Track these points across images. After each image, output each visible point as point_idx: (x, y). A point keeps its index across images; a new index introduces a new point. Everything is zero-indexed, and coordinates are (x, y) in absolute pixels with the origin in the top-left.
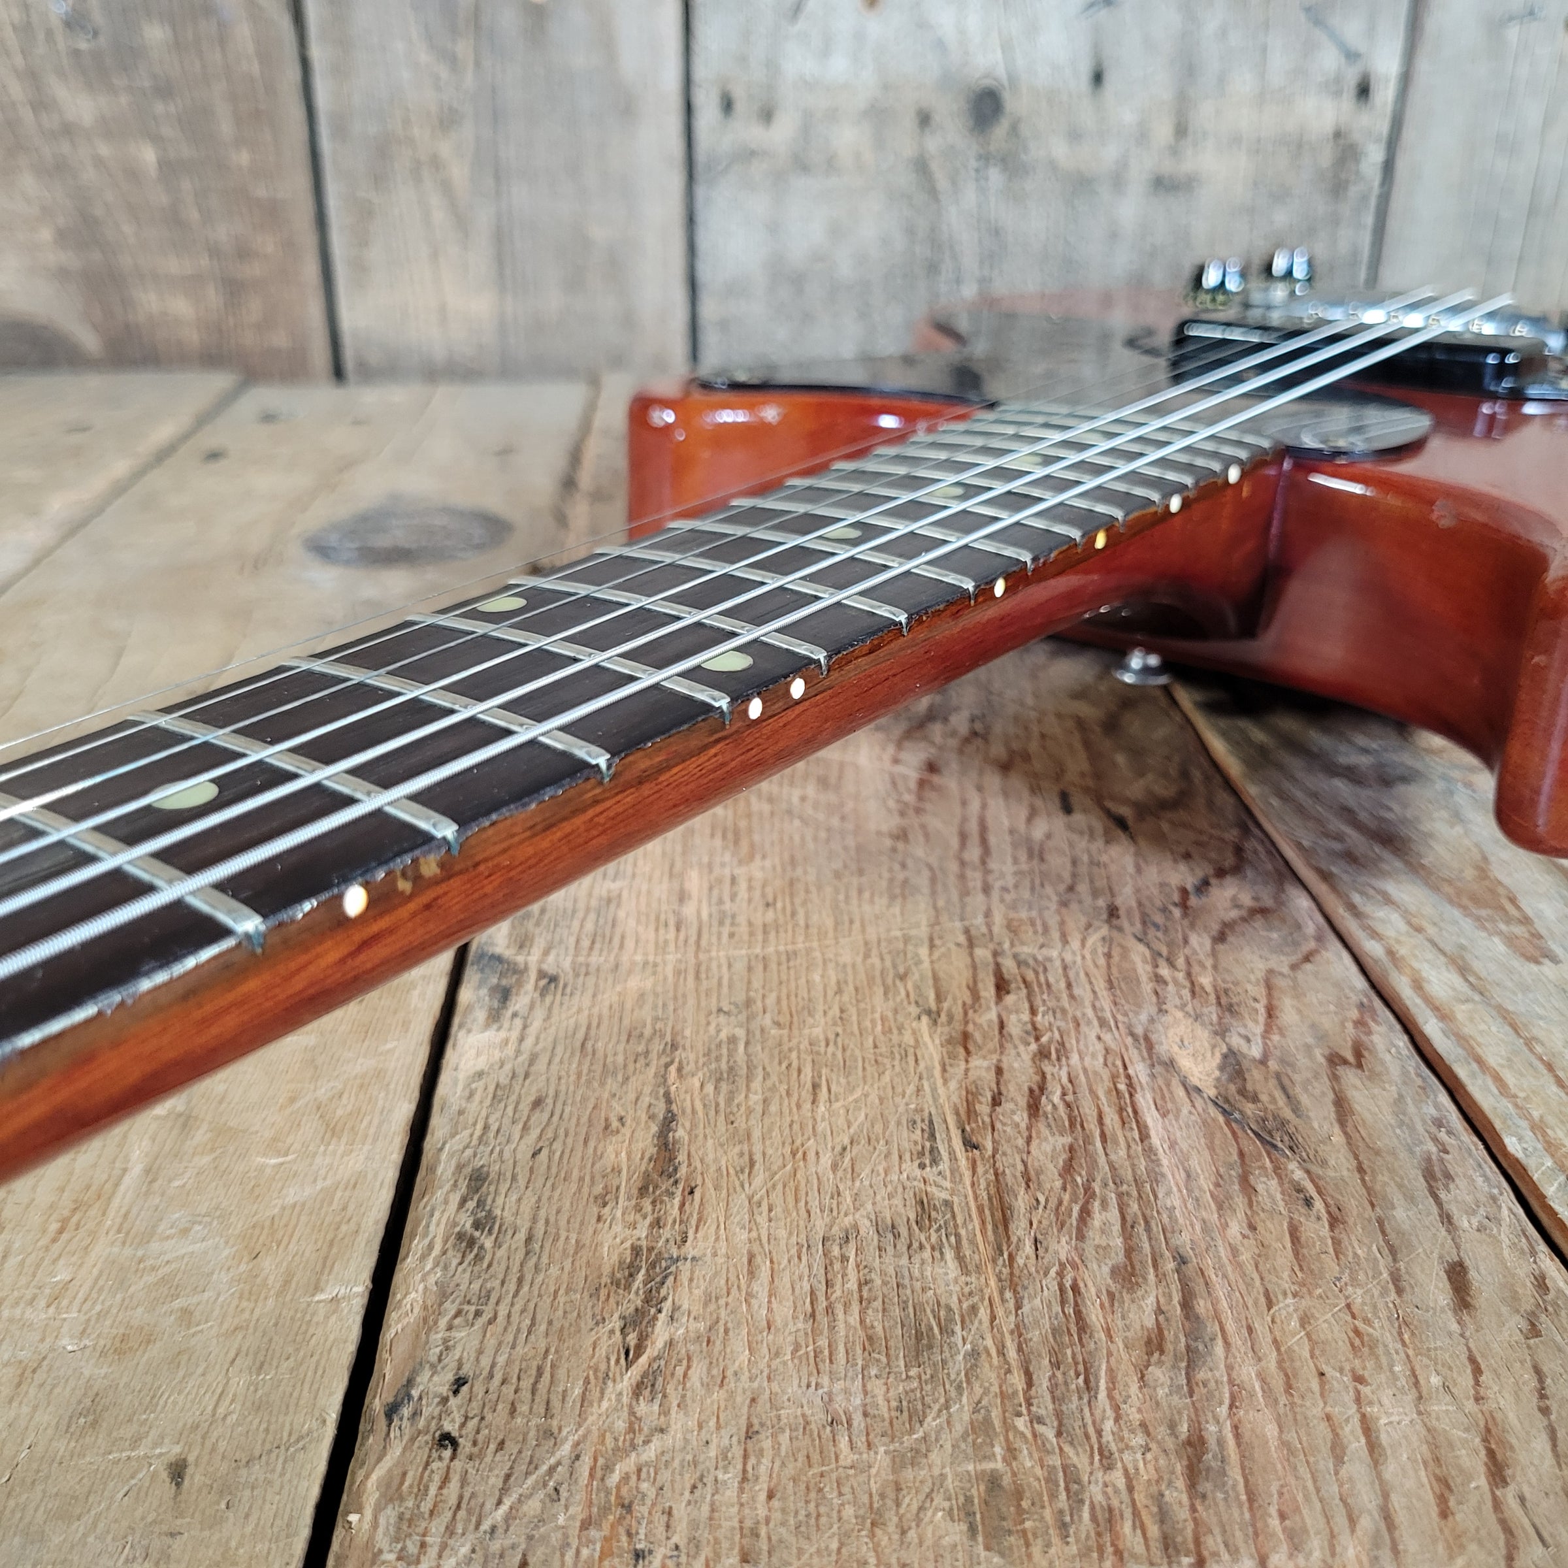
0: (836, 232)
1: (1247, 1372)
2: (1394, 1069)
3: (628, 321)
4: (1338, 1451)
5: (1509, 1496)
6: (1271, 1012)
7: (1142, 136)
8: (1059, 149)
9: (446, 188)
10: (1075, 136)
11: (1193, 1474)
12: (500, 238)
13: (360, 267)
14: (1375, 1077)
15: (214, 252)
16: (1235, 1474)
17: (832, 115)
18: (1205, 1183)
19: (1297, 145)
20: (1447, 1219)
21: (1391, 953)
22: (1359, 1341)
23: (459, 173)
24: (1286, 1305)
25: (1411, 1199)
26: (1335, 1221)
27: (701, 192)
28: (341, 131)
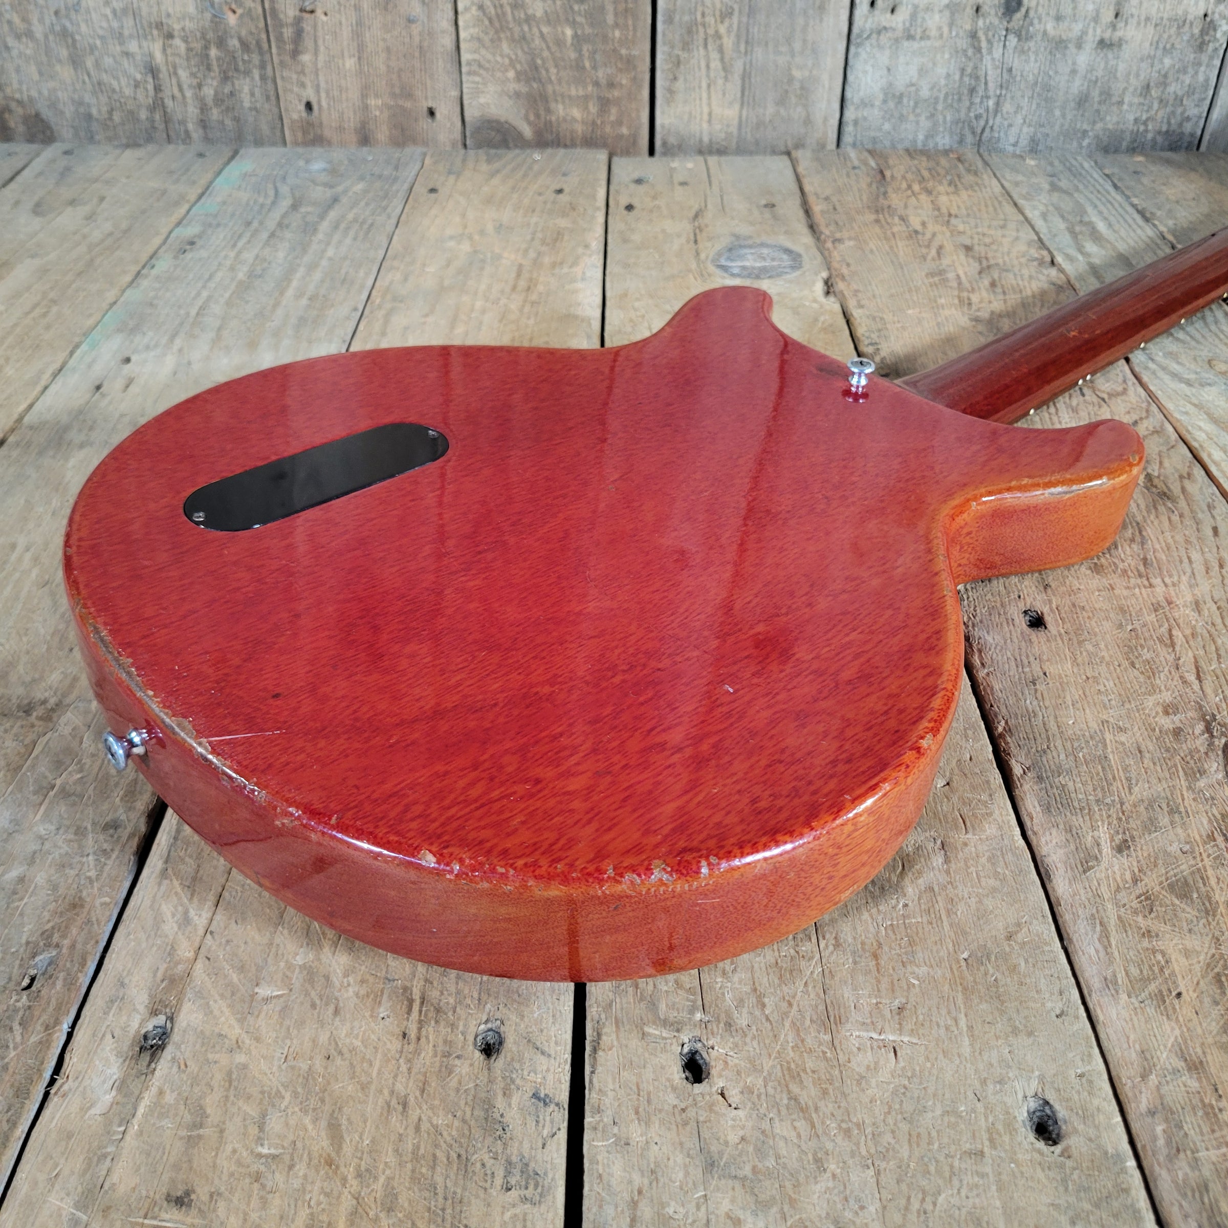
0: (922, 71)
1: (1157, 546)
2: (1200, 480)
3: (808, 121)
4: (1181, 562)
5: (1224, 571)
6: (1161, 463)
7: (1096, 19)
8: (1050, 26)
9: (721, 50)
10: (1059, 18)
11: (1145, 564)
12: (745, 76)
13: (670, 91)
14: (1194, 481)
15: (597, 84)
16: (1155, 564)
17: (928, 9)
18: (1143, 506)
19: (1182, 23)
20: (1213, 517)
21: (1201, 446)
22: (1187, 541)
23: (728, 42)
24: (1167, 534)
25: (1203, 512)
26: (1181, 516)
27: (852, 49)
28: (670, 20)
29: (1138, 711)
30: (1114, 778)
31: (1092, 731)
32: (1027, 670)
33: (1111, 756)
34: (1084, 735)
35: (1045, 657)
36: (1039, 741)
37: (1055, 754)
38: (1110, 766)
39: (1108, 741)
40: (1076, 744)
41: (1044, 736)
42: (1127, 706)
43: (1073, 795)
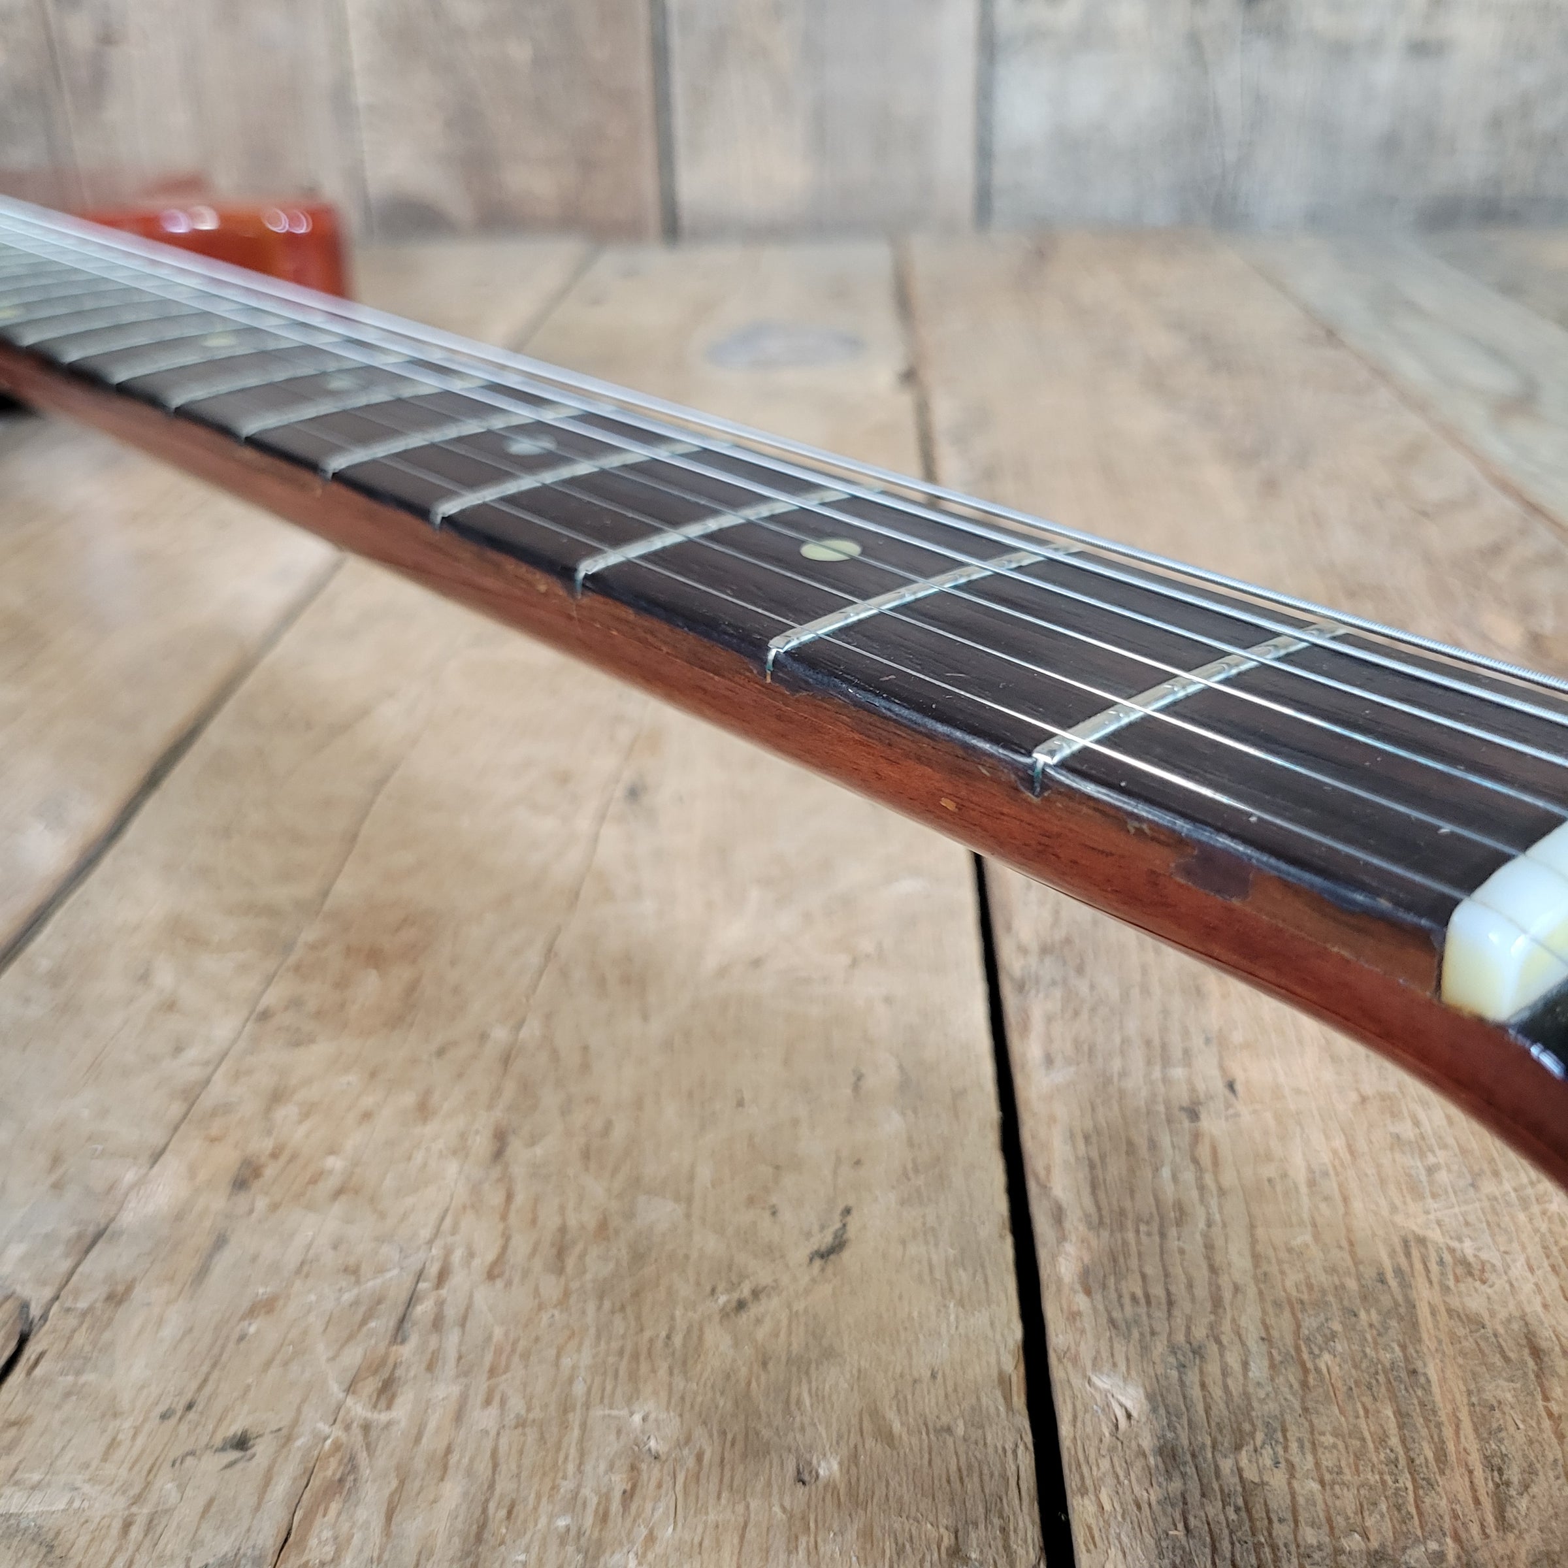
29: (1525, 1203)
30: (1441, 1456)
31: (1369, 1273)
32: (1178, 1073)
33: (1432, 1372)
34: (1340, 1289)
35: (1237, 1037)
36: (1184, 1305)
37: (1233, 1360)
38: (1428, 1409)
39: (1423, 1312)
40: (1310, 1323)
41: (1202, 1291)
42: (1488, 1186)
43: (1282, 1532)
